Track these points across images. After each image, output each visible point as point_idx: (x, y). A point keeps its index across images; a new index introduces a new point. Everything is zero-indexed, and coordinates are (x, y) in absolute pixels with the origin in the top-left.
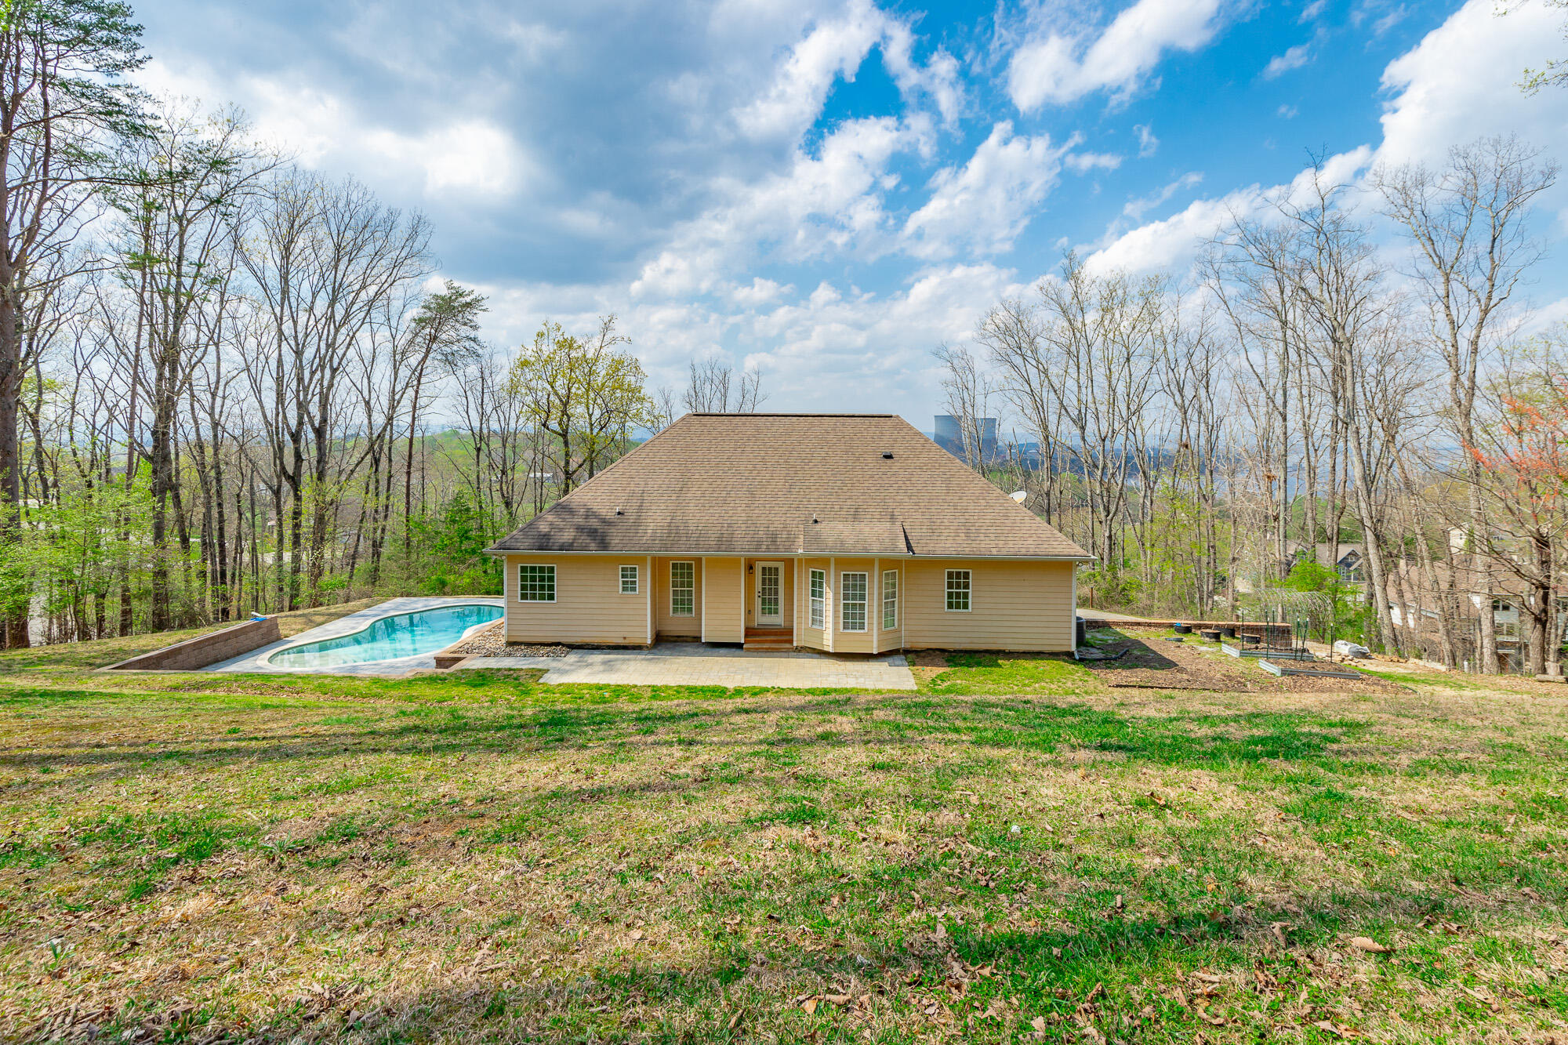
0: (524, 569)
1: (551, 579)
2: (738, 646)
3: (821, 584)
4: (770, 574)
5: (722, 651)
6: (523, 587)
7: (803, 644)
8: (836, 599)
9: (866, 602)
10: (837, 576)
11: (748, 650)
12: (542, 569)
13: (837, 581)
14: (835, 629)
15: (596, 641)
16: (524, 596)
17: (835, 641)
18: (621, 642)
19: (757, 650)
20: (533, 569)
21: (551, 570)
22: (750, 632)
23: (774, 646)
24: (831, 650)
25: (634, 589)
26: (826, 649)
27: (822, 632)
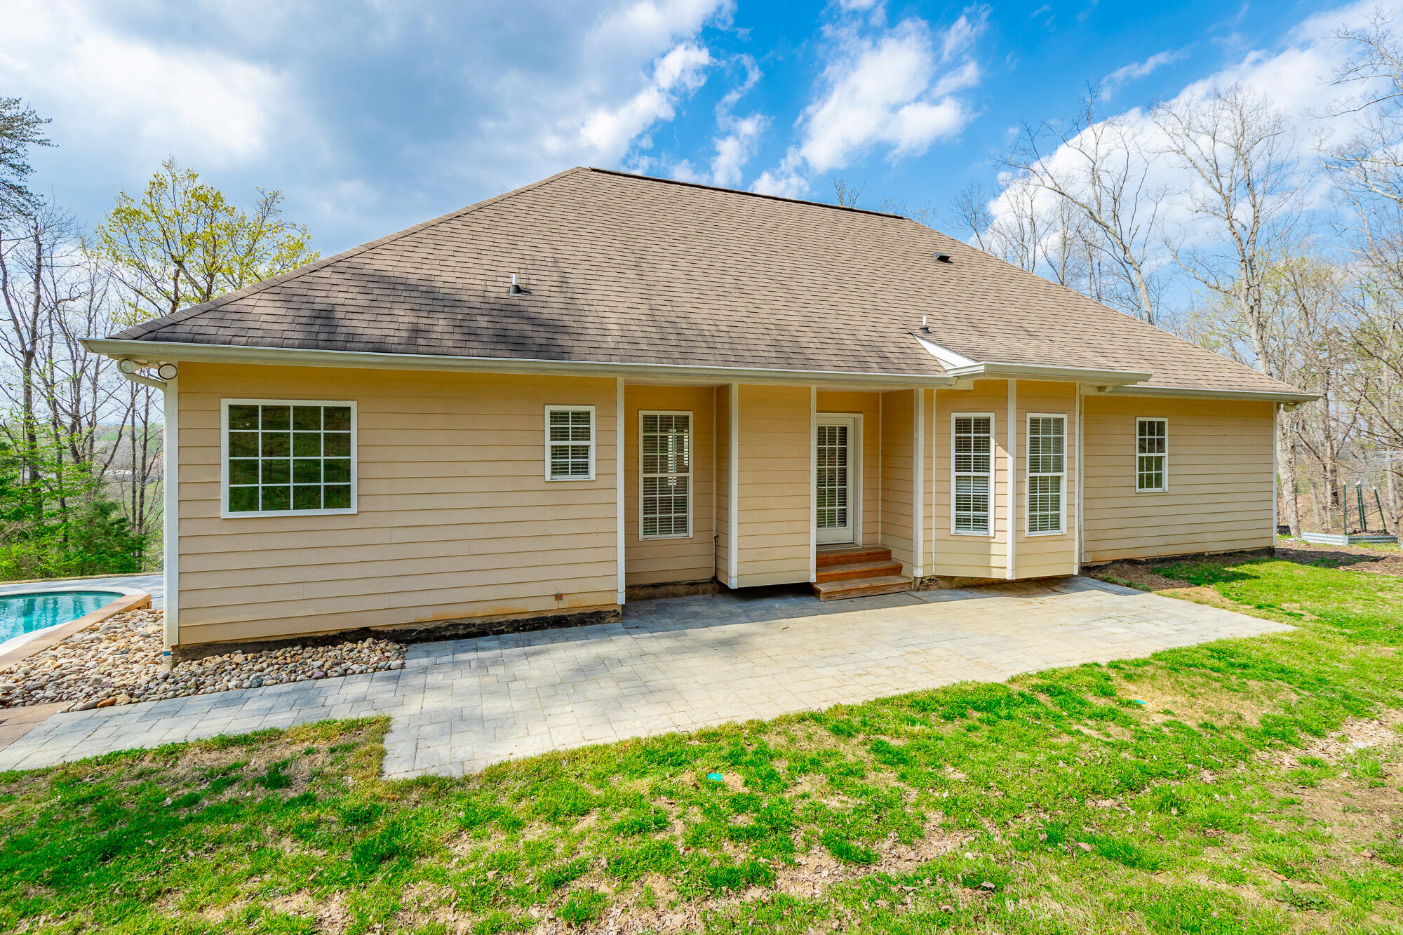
0: (241, 415)
1: (340, 443)
2: (803, 590)
3: (983, 444)
4: (832, 441)
5: (777, 604)
6: (241, 470)
7: (935, 571)
8: (1018, 470)
9: (1064, 475)
10: (1020, 421)
11: (830, 596)
12: (306, 416)
13: (1020, 434)
14: (1018, 531)
15: (479, 612)
16: (240, 500)
17: (1017, 556)
18: (548, 606)
19: (846, 595)
20: (275, 416)
21: (339, 417)
22: (828, 558)
23: (863, 584)
24: (1009, 575)
25: (582, 468)
26: (996, 575)
27: (987, 541)
